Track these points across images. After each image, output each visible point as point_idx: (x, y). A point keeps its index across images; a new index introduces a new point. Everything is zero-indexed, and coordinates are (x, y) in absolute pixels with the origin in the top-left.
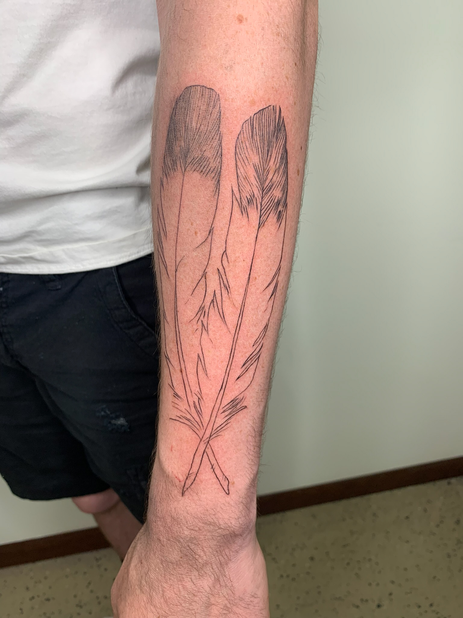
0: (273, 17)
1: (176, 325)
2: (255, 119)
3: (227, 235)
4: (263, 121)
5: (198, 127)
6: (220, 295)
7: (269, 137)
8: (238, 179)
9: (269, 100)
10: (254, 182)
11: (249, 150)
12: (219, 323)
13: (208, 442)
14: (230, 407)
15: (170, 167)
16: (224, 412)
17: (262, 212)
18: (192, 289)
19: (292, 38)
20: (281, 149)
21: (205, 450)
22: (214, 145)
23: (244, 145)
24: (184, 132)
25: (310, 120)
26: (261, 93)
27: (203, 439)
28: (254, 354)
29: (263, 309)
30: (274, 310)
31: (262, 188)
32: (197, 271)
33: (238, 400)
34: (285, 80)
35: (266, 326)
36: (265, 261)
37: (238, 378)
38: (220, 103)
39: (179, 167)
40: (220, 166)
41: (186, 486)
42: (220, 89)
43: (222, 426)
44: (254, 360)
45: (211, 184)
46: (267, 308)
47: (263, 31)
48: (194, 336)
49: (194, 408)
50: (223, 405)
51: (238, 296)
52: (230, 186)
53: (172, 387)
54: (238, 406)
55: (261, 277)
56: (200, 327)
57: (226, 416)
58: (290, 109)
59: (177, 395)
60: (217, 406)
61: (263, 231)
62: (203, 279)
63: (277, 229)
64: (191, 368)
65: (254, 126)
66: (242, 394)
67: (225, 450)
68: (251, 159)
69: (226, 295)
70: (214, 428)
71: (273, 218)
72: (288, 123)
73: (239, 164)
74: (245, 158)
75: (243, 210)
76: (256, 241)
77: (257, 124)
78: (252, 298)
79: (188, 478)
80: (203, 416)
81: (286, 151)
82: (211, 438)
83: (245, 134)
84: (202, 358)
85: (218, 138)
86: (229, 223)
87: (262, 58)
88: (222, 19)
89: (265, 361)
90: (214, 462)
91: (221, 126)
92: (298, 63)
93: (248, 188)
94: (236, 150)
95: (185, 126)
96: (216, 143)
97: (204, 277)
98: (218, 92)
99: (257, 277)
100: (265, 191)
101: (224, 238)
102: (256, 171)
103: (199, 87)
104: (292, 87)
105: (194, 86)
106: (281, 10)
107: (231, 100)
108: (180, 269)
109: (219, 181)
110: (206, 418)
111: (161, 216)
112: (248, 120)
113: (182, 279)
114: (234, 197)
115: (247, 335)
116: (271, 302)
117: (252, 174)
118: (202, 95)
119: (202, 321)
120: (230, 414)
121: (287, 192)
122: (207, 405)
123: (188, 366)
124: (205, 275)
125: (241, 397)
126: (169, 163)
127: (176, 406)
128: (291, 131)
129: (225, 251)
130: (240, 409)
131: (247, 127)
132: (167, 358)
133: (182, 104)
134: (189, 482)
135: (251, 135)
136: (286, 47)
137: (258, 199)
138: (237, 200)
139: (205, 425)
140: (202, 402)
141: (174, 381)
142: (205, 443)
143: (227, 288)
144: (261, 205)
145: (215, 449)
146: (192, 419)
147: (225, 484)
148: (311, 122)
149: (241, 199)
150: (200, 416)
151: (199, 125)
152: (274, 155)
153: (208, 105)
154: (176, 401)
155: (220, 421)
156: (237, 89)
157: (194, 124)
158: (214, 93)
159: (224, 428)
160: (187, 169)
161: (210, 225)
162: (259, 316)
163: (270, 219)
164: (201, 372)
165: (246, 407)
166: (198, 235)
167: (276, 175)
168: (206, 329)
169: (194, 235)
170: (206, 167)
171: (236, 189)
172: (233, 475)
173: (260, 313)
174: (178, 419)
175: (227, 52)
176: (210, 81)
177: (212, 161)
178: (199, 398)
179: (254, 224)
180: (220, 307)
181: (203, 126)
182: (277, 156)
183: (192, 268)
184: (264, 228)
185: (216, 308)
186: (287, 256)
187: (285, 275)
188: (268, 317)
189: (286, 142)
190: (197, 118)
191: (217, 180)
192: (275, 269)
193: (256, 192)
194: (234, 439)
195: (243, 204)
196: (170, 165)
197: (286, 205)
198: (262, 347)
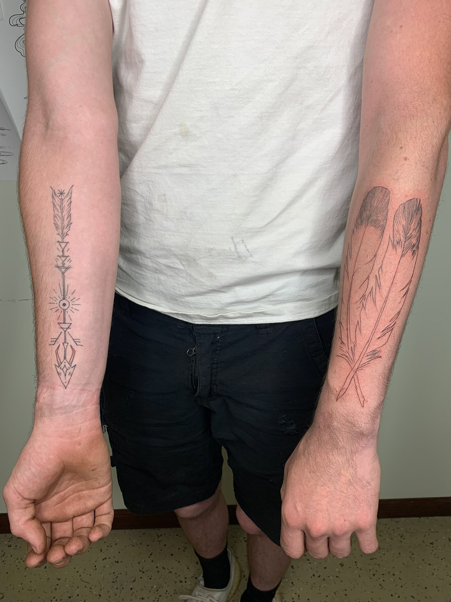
0: (422, 159)
1: (348, 304)
2: (406, 203)
3: (384, 258)
4: (410, 205)
5: (377, 206)
6: (375, 289)
7: (412, 213)
8: (393, 231)
9: (415, 195)
10: (402, 234)
11: (401, 218)
12: (372, 305)
13: (356, 372)
14: (372, 354)
15: (360, 224)
16: (368, 356)
17: (404, 249)
18: (360, 285)
19: (430, 168)
20: (418, 219)
21: (353, 376)
22: (384, 214)
23: (399, 215)
24: (369, 207)
25: (437, 207)
26: (411, 192)
27: (353, 369)
28: (390, 326)
29: (398, 301)
30: (405, 304)
31: (405, 237)
32: (364, 276)
33: (376, 351)
34: (425, 186)
35: (399, 312)
36: (402, 275)
37: (379, 338)
38: (390, 195)
39: (364, 224)
40: (385, 225)
41: (340, 395)
42: (391, 189)
43: (365, 364)
44: (389, 330)
45: (379, 232)
46: (401, 301)
47: (416, 165)
48: (357, 311)
49: (351, 350)
50: (367, 352)
51: (385, 291)
52: (389, 234)
53: (341, 338)
54: (376, 355)
55: (399, 283)
56: (361, 306)
57: (368, 359)
58: (425, 200)
59: (343, 342)
60: (364, 351)
61: (404, 259)
62: (367, 280)
63: (412, 259)
64: (352, 328)
65: (406, 207)
66: (380, 348)
67: (365, 379)
68: (401, 222)
69: (378, 290)
70: (361, 364)
71: (410, 253)
72: (423, 207)
73: (395, 224)
74: (398, 222)
75: (394, 247)
76: (399, 263)
77: (407, 206)
78: (393, 294)
79: (342, 391)
80: (355, 356)
81: (421, 220)
82: (358, 370)
83: (400, 210)
84: (360, 323)
85: (386, 211)
86: (385, 252)
87: (414, 176)
88: (397, 158)
89: (396, 333)
90: (357, 385)
91: (388, 206)
92: (432, 179)
93: (398, 236)
94: (394, 217)
95: (371, 205)
96: (385, 213)
97: (368, 279)
98: (390, 190)
99: (397, 283)
100: (407, 238)
101: (382, 260)
102: (404, 229)
103: (381, 187)
104: (428, 190)
105: (378, 187)
106: (426, 156)
107: (395, 194)
108: (356, 275)
109: (384, 231)
110: (357, 358)
111: (350, 248)
112: (403, 204)
113: (356, 280)
114: (390, 239)
115: (387, 315)
116: (403, 299)
117: (401, 229)
118: (382, 191)
119: (363, 303)
120: (371, 358)
121: (419, 241)
122: (358, 350)
123: (351, 327)
124: (368, 278)
125: (379, 350)
126: (359, 221)
127: (342, 348)
128: (425, 211)
129: (381, 266)
130: (377, 357)
131: (402, 208)
132: (341, 323)
133: (370, 194)
134: (342, 393)
135: (403, 211)
136: (427, 172)
137: (402, 242)
138: (392, 242)
139: (356, 361)
140: (356, 348)
141: (342, 335)
142: (354, 372)
143: (379, 286)
144: (404, 245)
145: (359, 377)
146: (349, 356)
147: (362, 400)
148: (438, 208)
149: (393, 241)
150: (354, 355)
151: (378, 205)
152: (414, 222)
153: (384, 196)
154: (342, 346)
155: (365, 360)
156: (399, 189)
157: (375, 204)
158: (388, 190)
159: (366, 366)
160: (368, 225)
161: (376, 252)
162: (396, 305)
163: (408, 253)
164: (358, 331)
165: (381, 357)
166: (368, 257)
167: (414, 231)
168: (364, 307)
169: (366, 257)
170: (378, 224)
171: (391, 236)
172: (368, 396)
173: (396, 304)
174: (341, 355)
175: (397, 173)
176: (386, 185)
177: (381, 221)
178: (354, 345)
179: (399, 254)
180: (374, 296)
181: (379, 205)
182: (416, 222)
183: (362, 274)
184: (404, 257)
185: (372, 296)
186: (416, 275)
187: (414, 286)
188: (401, 307)
189: (421, 216)
190: (377, 202)
191: (383, 231)
192: (408, 281)
193: (402, 239)
194: (371, 374)
195: (394, 243)
196: (359, 223)
197: (418, 248)
198: (395, 323)
